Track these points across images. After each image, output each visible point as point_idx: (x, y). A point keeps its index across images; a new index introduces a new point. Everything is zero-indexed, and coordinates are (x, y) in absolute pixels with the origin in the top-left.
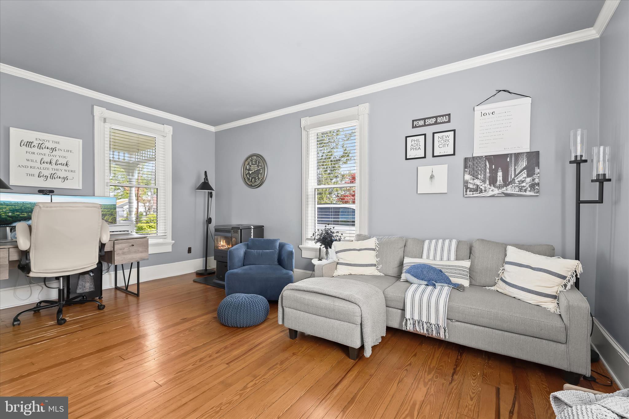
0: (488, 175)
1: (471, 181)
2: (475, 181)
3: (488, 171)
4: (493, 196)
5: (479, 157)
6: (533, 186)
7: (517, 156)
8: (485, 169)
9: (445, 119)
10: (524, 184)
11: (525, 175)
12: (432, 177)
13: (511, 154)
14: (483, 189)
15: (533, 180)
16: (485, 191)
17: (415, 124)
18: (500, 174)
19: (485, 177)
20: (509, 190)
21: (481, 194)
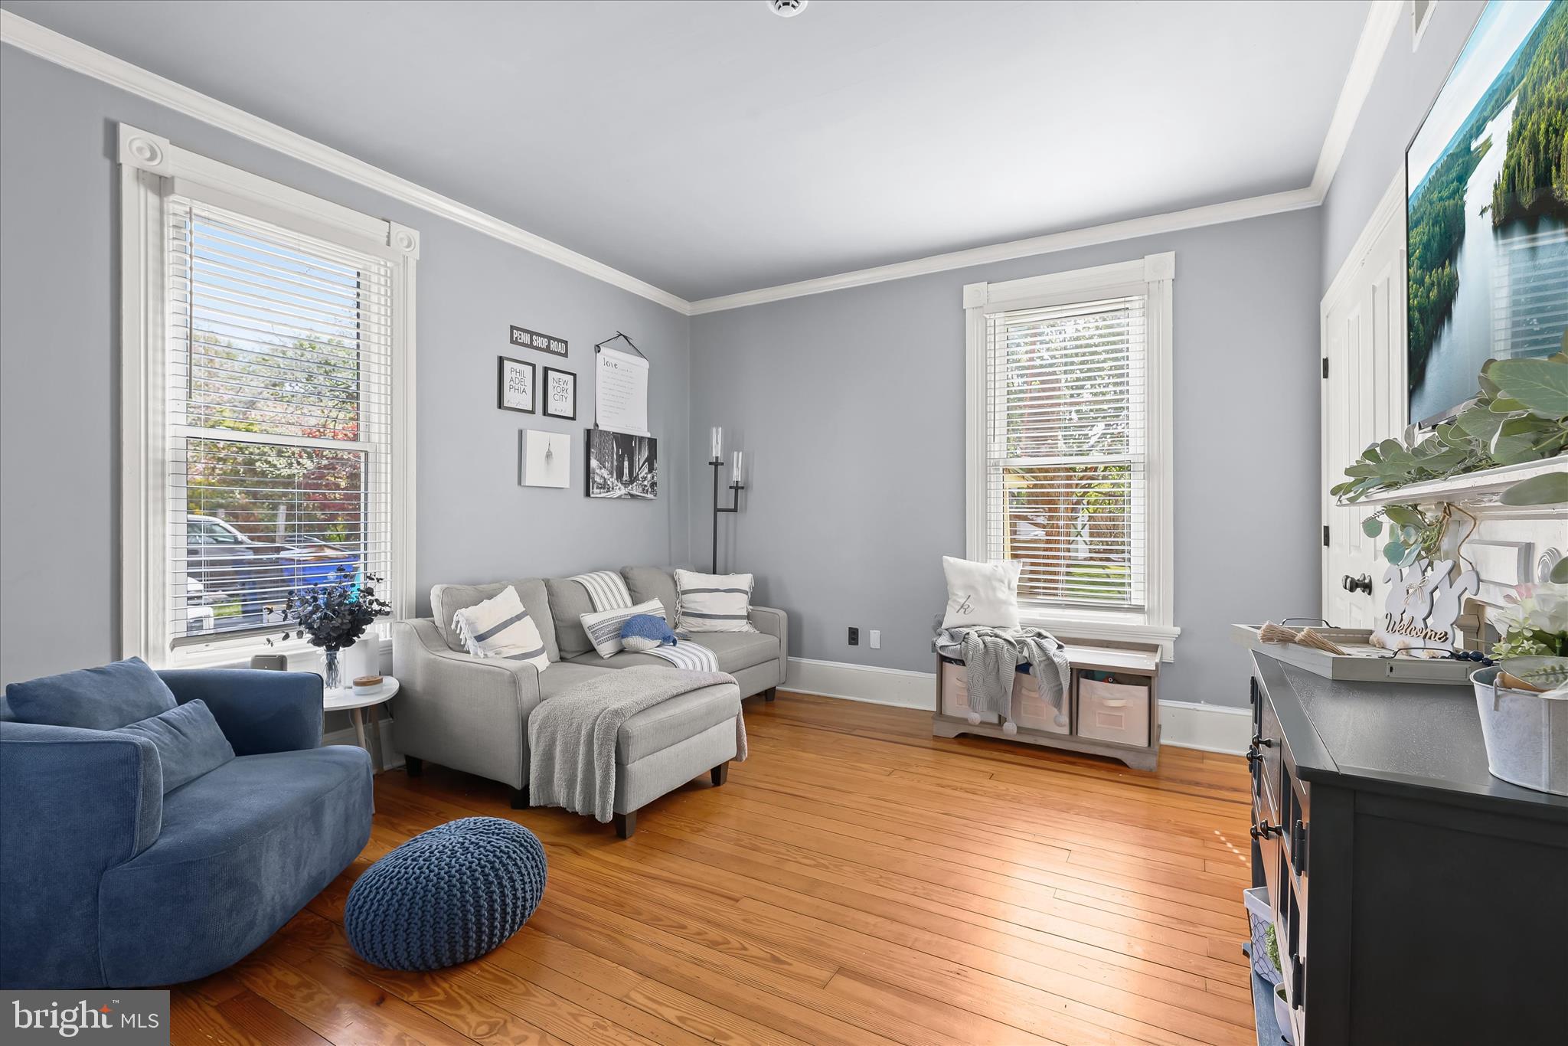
0: (615, 463)
1: (598, 471)
2: (603, 471)
3: (615, 456)
4: (620, 497)
5: (605, 432)
6: (653, 485)
7: (641, 439)
8: (613, 453)
9: (560, 348)
10: (646, 483)
11: (646, 470)
12: (549, 455)
13: (636, 436)
14: (611, 485)
15: (653, 477)
16: (613, 489)
17: (515, 336)
18: (626, 464)
19: (612, 467)
20: (635, 490)
21: (609, 493)
